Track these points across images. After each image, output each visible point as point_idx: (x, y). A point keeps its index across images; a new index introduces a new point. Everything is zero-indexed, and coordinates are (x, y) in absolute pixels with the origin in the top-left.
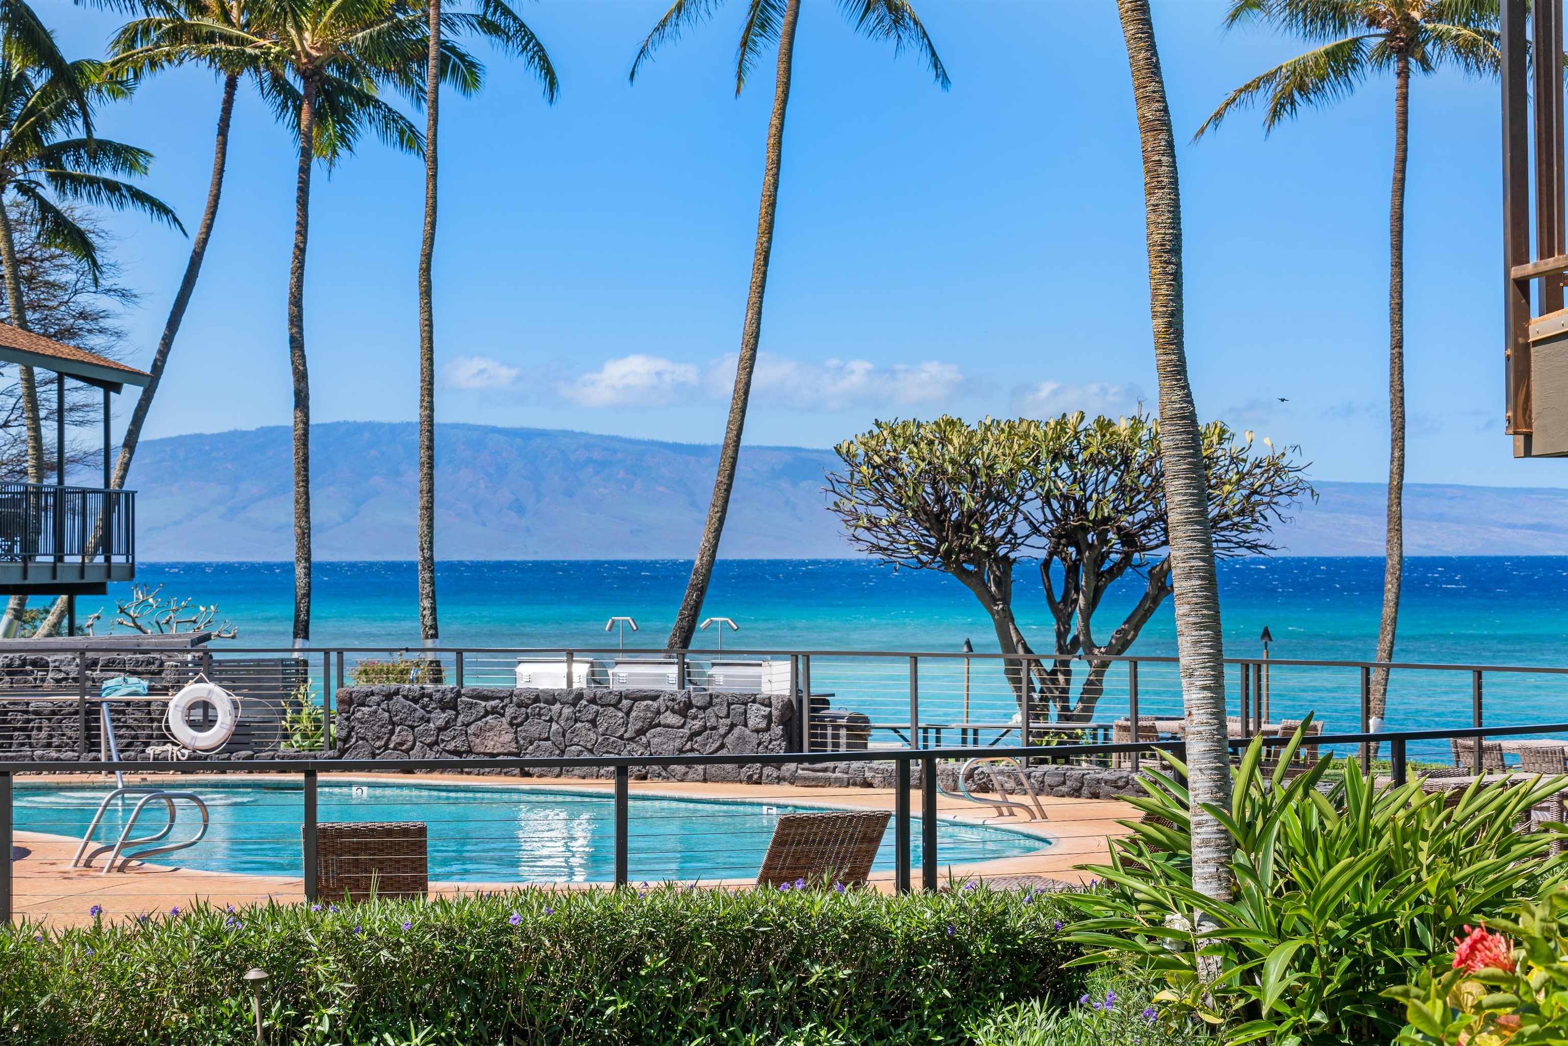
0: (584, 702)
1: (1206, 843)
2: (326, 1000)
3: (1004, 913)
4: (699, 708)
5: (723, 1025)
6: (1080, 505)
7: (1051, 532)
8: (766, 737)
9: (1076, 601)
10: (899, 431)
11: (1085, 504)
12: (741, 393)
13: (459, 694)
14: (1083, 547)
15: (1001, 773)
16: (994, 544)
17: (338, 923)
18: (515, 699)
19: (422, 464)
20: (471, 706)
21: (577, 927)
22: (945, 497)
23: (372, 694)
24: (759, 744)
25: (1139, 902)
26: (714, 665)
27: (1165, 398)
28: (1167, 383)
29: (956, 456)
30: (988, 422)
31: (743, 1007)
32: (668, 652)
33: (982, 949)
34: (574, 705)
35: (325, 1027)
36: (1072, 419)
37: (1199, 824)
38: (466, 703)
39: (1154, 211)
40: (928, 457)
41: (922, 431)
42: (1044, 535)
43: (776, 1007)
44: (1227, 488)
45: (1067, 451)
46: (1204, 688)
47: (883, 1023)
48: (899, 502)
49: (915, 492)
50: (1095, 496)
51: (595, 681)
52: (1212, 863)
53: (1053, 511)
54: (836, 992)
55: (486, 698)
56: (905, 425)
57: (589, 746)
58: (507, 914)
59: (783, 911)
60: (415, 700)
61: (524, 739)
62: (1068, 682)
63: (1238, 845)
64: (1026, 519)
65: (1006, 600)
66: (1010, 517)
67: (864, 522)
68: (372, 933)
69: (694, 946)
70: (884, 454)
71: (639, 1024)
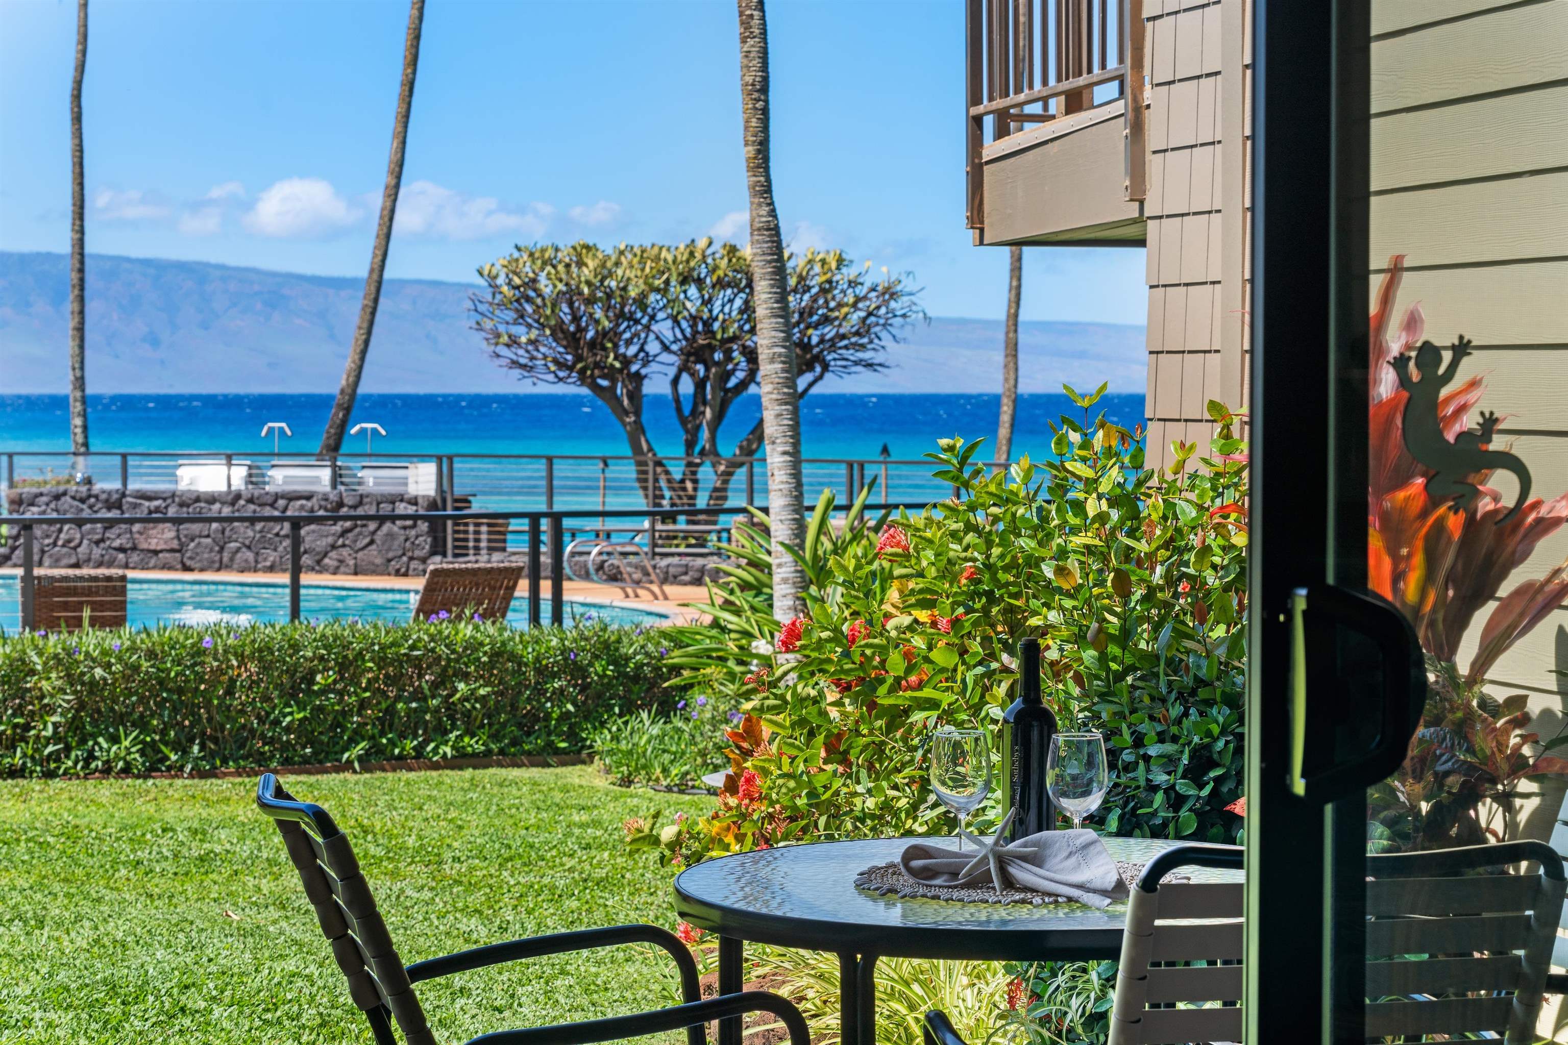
0: (242, 502)
1: (785, 581)
2: (50, 710)
3: (619, 641)
4: (350, 507)
5: (383, 734)
6: (707, 324)
7: (681, 350)
8: (413, 533)
9: (703, 413)
10: (537, 255)
11: (711, 325)
12: (386, 219)
13: (124, 495)
14: (710, 364)
15: (630, 564)
16: (626, 362)
17: (60, 646)
18: (177, 500)
19: (74, 286)
20: (135, 506)
21: (260, 650)
22: (581, 317)
23: (41, 494)
24: (406, 540)
25: (730, 631)
26: (364, 467)
27: (754, 213)
28: (756, 200)
29: (591, 277)
30: (622, 247)
31: (400, 718)
32: (320, 456)
33: (600, 669)
34: (233, 504)
35: (49, 732)
36: (702, 243)
37: (780, 565)
38: (131, 503)
39: (747, 56)
40: (564, 276)
41: (560, 255)
42: (674, 353)
43: (428, 717)
44: (845, 310)
45: (695, 274)
46: (785, 453)
47: (517, 733)
48: (537, 321)
49: (553, 311)
50: (721, 317)
51: (252, 483)
52: (790, 597)
53: (682, 331)
54: (478, 706)
55: (149, 498)
56: (543, 251)
57: (247, 542)
58: (201, 639)
59: (432, 639)
60: (83, 501)
61: (186, 536)
62: (695, 489)
63: (811, 582)
64: (658, 338)
65: (638, 413)
66: (643, 335)
67: (505, 339)
68: (87, 654)
69: (358, 667)
70: (523, 275)
71: (313, 732)
